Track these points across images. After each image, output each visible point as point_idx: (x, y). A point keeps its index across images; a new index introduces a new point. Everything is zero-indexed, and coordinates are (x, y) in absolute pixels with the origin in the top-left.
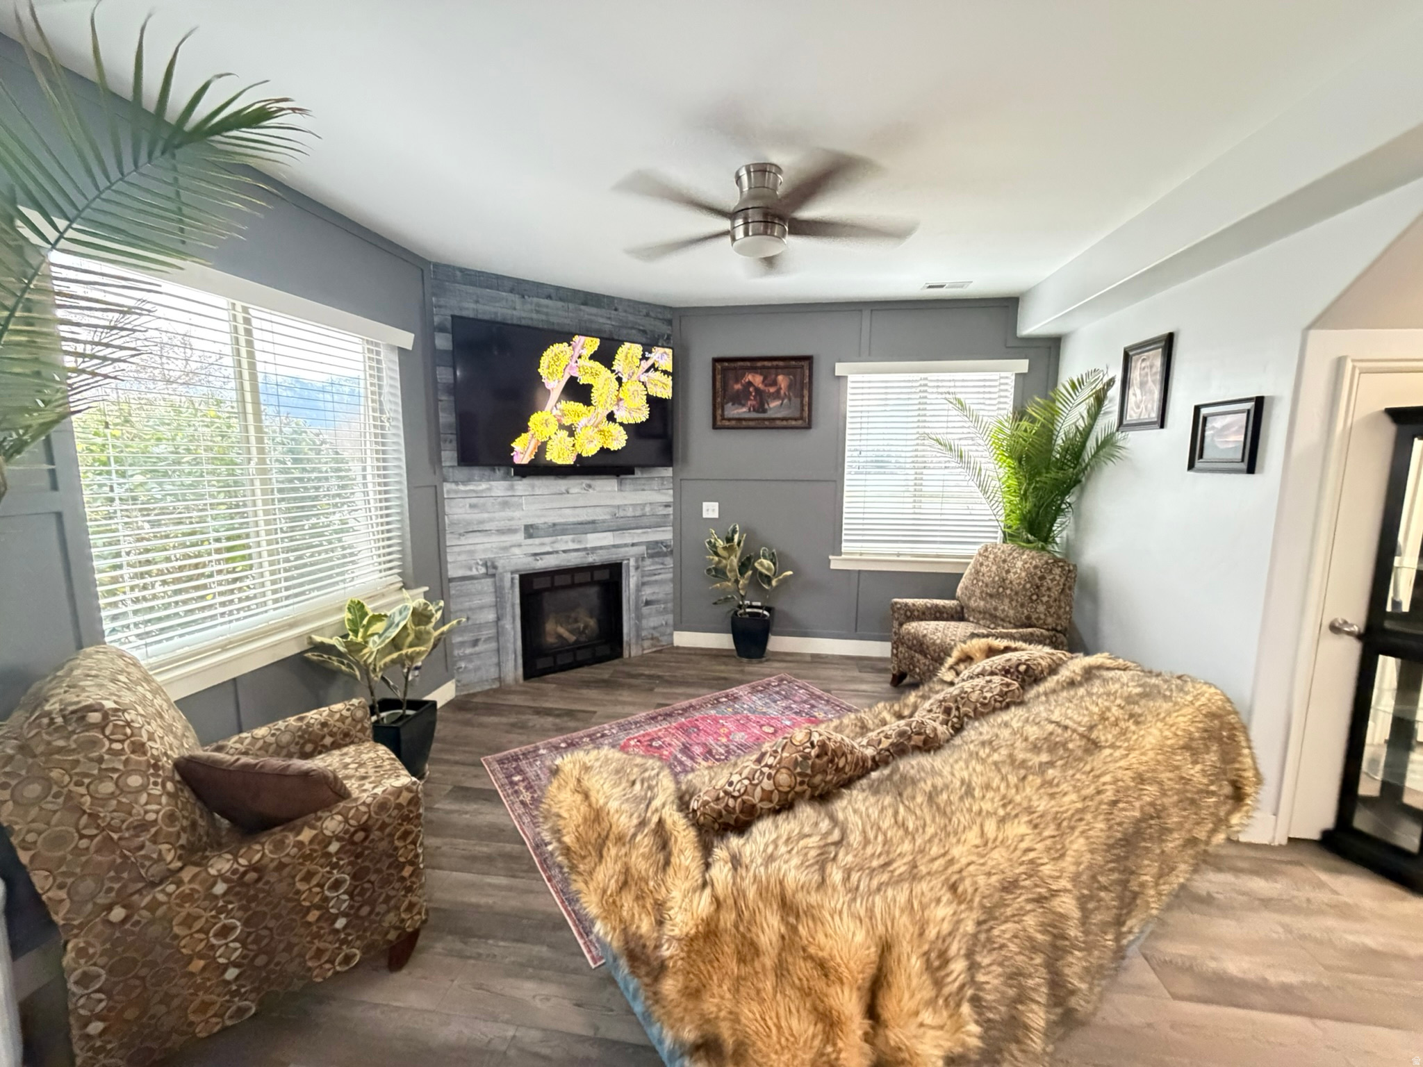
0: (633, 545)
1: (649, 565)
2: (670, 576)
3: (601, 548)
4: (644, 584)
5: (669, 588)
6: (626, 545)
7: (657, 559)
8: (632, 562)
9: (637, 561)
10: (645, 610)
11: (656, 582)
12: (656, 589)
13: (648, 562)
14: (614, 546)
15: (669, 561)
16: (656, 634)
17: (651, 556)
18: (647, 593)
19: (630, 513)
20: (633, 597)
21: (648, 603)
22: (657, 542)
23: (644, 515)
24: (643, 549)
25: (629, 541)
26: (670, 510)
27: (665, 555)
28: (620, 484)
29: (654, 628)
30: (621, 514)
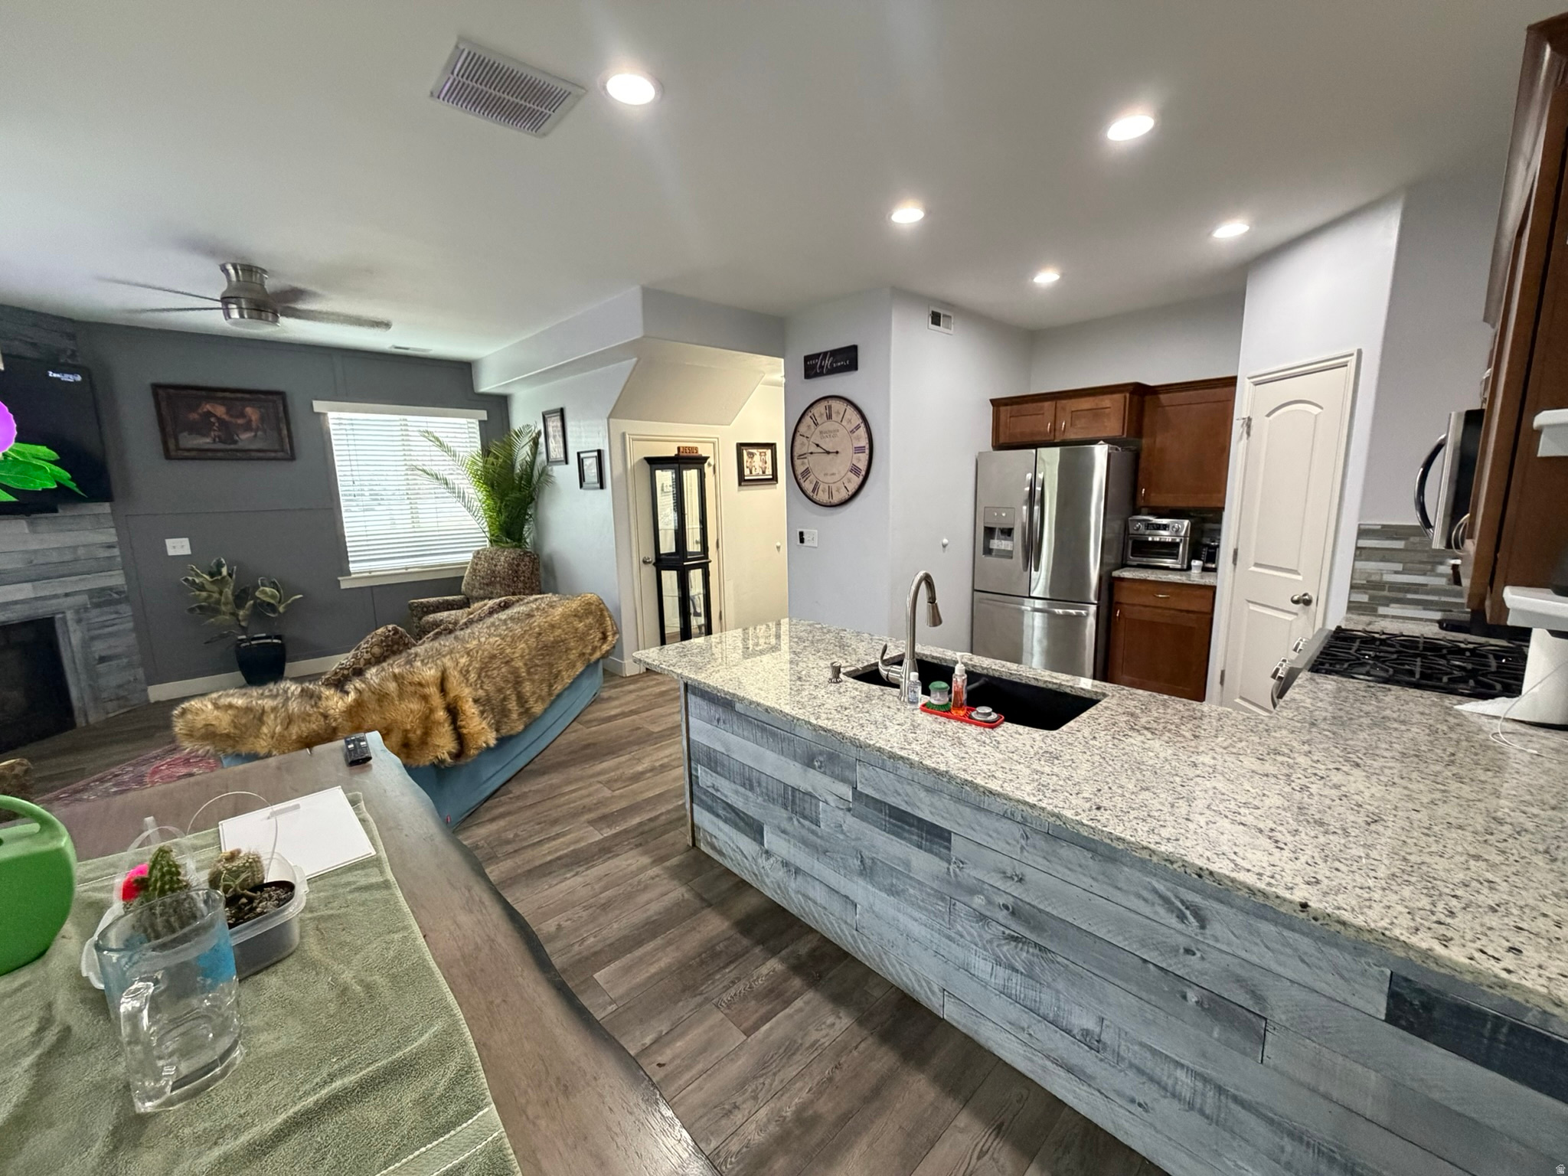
0: (67, 595)
1: (95, 616)
2: (131, 625)
3: (16, 603)
4: (93, 638)
5: (132, 638)
6: (56, 596)
7: (105, 609)
8: (70, 615)
9: (77, 612)
10: (102, 668)
11: (111, 635)
12: (112, 642)
13: (95, 612)
14: (36, 599)
15: (126, 609)
16: (122, 693)
17: (97, 605)
18: (99, 648)
19: (55, 557)
20: (79, 656)
21: (102, 659)
22: (103, 589)
23: (76, 560)
24: (83, 599)
25: (60, 591)
26: (116, 552)
27: (118, 602)
28: (31, 524)
29: (120, 686)
30: (41, 560)
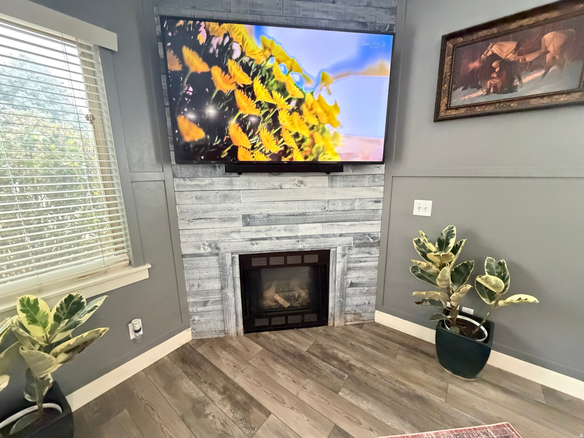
0: (341, 235)
1: (355, 253)
2: (376, 264)
3: (311, 237)
4: (349, 269)
5: (374, 274)
6: (334, 235)
7: (363, 249)
8: (339, 250)
9: (344, 249)
10: (350, 290)
11: (361, 268)
12: (361, 274)
13: (355, 250)
14: (323, 236)
15: (375, 251)
16: (358, 311)
17: (358, 246)
18: (352, 277)
19: (339, 207)
20: (338, 279)
21: (352, 285)
22: (364, 234)
23: (352, 210)
24: (350, 240)
25: (337, 232)
26: (380, 206)
27: (372, 245)
28: (331, 180)
29: (357, 306)
30: (331, 207)
